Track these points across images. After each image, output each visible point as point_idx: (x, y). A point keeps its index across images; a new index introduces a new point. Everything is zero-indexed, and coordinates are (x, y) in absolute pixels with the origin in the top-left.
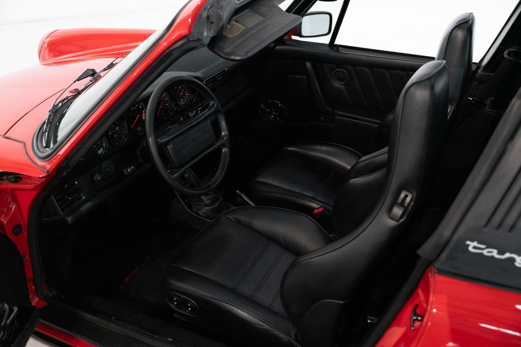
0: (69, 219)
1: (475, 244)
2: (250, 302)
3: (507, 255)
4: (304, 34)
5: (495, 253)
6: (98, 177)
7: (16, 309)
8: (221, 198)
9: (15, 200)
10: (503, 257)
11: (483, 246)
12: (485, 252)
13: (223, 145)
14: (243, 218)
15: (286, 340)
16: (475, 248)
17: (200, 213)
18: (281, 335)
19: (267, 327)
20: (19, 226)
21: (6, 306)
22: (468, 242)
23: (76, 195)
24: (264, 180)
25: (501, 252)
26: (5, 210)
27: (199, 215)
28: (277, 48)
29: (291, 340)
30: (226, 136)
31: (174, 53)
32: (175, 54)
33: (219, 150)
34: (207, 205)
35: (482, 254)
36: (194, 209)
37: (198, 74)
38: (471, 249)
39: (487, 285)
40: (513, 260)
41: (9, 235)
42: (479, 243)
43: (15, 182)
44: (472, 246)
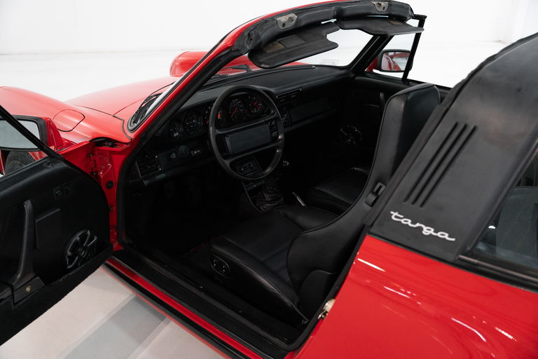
0: (146, 183)
1: (396, 214)
2: (273, 275)
3: (418, 225)
4: (383, 68)
5: (409, 222)
6: (174, 156)
7: (96, 238)
8: (282, 199)
9: (111, 161)
10: (415, 226)
11: (402, 216)
12: (402, 221)
13: (277, 147)
14: (290, 214)
15: (289, 305)
16: (396, 217)
17: (262, 208)
18: (286, 300)
19: (276, 291)
20: (111, 183)
21: (89, 233)
22: (392, 212)
23: (154, 166)
24: (322, 190)
25: (413, 222)
26: (103, 167)
27: (260, 209)
28: (357, 78)
29: (294, 306)
30: (281, 140)
31: (221, 59)
32: (223, 60)
33: (274, 150)
34: (268, 202)
35: (400, 222)
36: (257, 205)
37: (272, 90)
38: (393, 218)
39: (401, 247)
40: (421, 229)
41: (104, 188)
42: (400, 214)
43: (112, 146)
44: (394, 214)
